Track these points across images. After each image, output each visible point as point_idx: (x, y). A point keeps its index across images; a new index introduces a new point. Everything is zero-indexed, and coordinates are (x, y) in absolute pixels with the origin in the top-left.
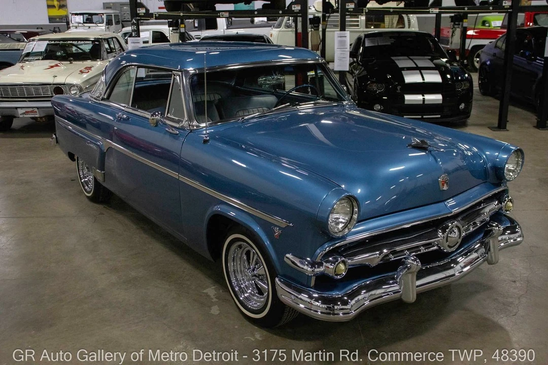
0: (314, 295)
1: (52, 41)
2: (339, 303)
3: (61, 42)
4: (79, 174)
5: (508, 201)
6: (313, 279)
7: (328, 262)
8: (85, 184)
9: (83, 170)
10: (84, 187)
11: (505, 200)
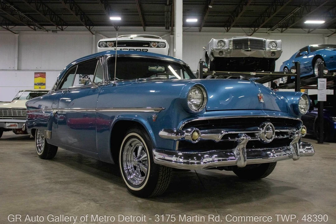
0: (179, 154)
1: (33, 92)
2: (195, 158)
3: (38, 92)
4: (36, 141)
5: (302, 128)
6: (178, 143)
7: (187, 132)
8: (39, 148)
9: (39, 139)
10: (38, 150)
11: (301, 128)
